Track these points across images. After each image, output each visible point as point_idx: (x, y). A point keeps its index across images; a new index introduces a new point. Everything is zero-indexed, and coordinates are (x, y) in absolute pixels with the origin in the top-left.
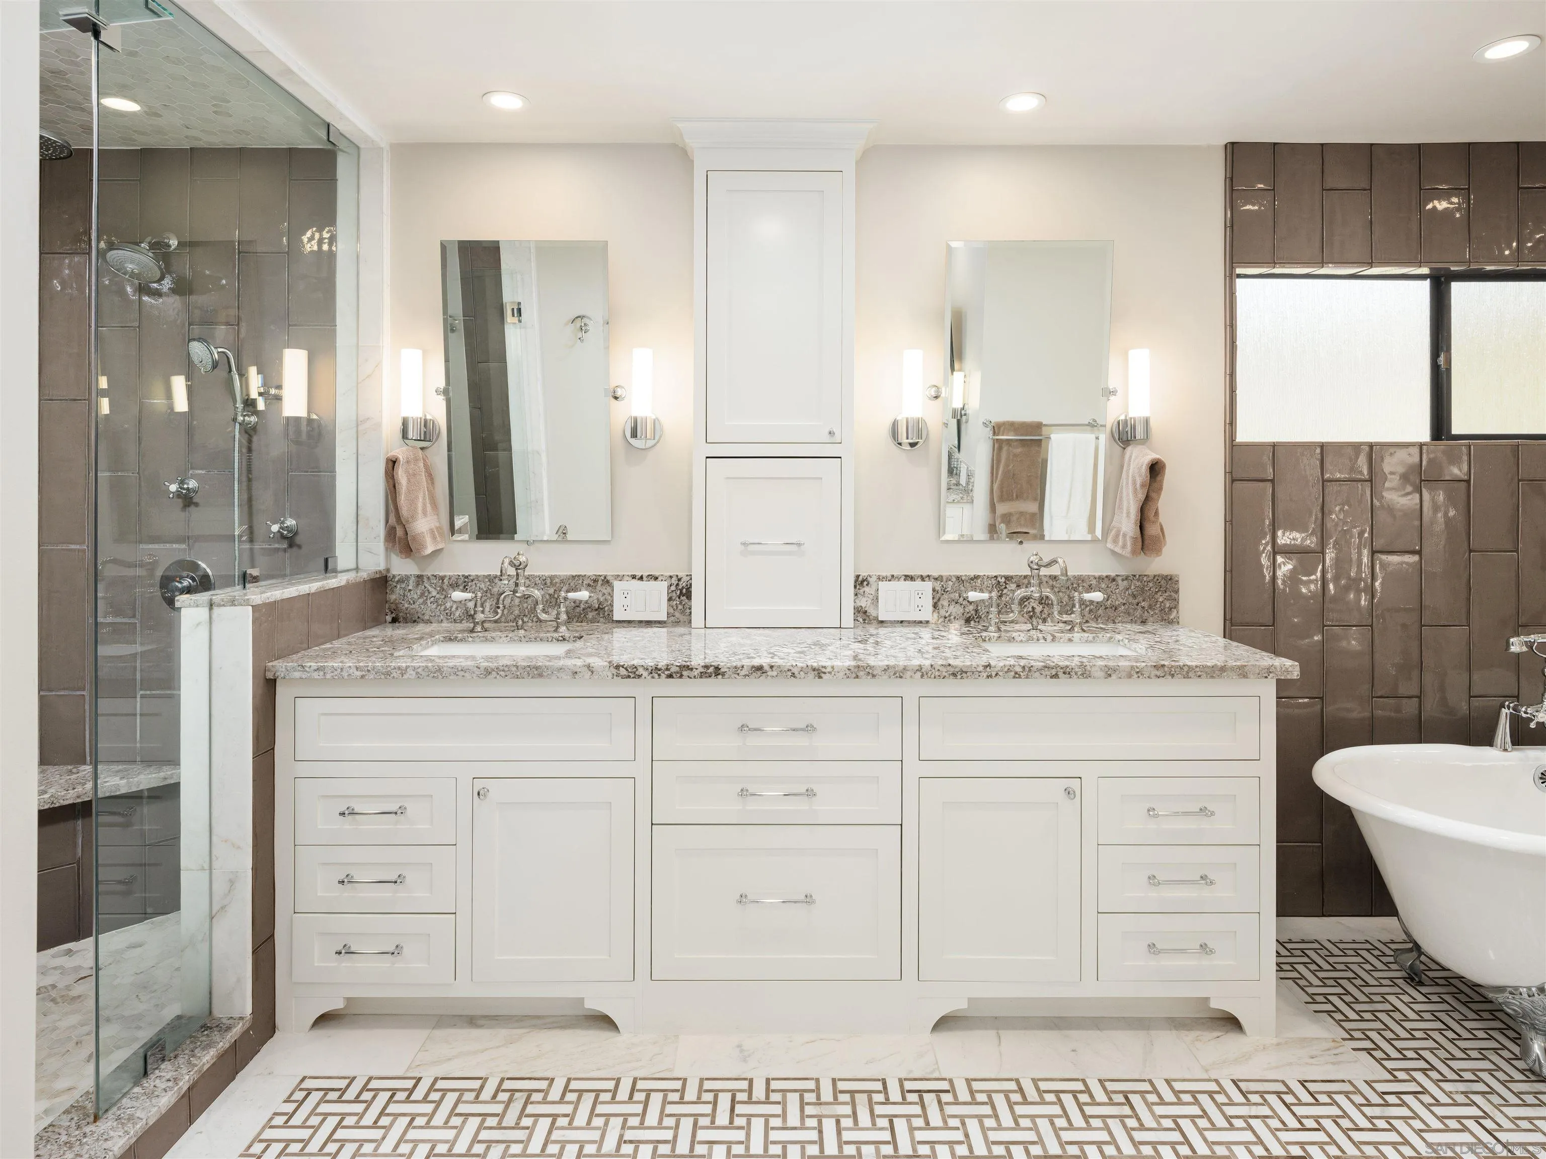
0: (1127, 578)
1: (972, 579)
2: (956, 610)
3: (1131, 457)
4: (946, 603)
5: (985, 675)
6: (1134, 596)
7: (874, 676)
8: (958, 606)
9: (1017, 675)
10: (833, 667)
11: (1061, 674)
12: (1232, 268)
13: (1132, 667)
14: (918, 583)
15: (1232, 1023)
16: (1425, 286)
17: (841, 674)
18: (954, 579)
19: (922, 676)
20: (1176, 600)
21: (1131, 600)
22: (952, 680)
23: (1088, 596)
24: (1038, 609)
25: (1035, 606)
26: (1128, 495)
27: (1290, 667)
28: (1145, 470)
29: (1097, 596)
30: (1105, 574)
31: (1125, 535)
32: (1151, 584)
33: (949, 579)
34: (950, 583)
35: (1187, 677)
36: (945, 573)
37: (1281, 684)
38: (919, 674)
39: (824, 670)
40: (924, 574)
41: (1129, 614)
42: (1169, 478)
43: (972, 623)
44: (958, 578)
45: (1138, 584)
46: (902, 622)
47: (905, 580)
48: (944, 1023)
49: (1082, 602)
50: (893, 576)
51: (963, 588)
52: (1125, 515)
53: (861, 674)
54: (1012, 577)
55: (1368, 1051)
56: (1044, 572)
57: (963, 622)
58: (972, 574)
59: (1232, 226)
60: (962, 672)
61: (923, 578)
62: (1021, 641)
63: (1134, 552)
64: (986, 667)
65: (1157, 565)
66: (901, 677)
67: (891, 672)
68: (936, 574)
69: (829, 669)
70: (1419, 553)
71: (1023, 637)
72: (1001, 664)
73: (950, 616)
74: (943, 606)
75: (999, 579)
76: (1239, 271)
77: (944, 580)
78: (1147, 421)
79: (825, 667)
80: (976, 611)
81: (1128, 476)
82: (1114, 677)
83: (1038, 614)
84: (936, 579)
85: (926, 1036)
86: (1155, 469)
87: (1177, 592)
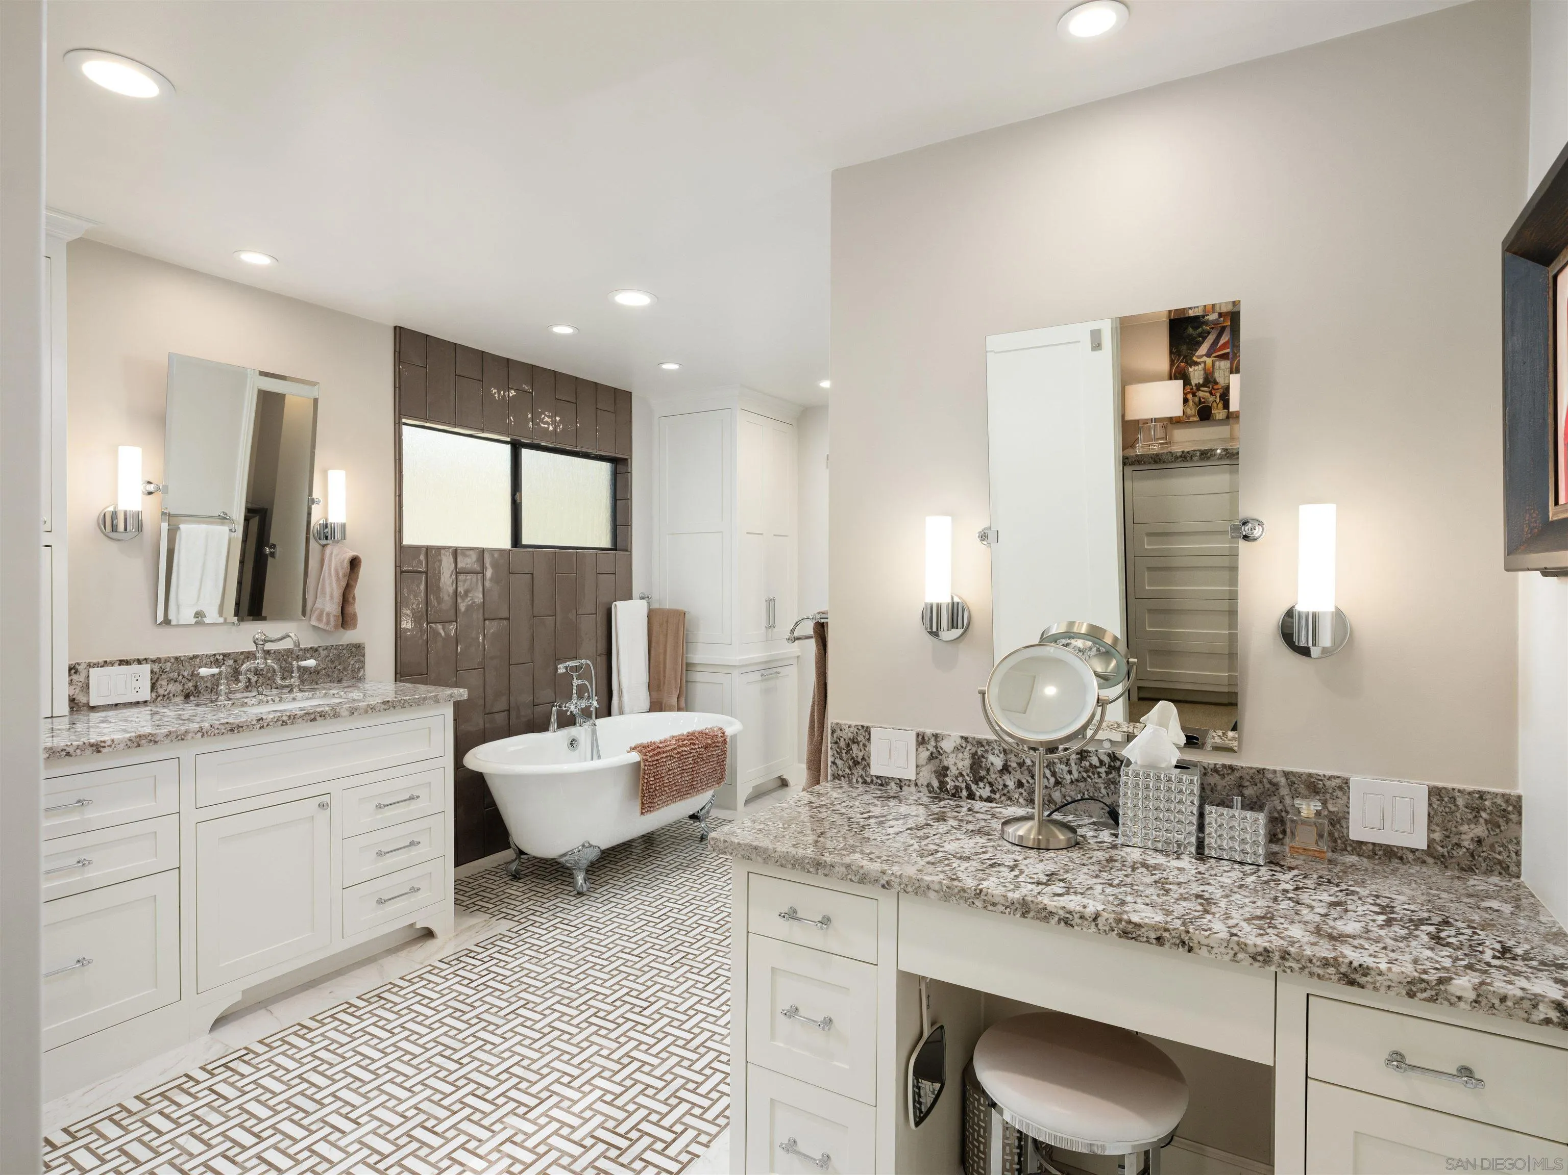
0: (326, 648)
1: (191, 659)
2: (174, 688)
3: (332, 553)
4: (164, 683)
5: (258, 727)
6: (332, 662)
7: (156, 742)
8: (177, 684)
9: (284, 723)
10: (113, 741)
11: (318, 718)
12: (400, 419)
13: (368, 705)
14: (135, 667)
15: (429, 934)
16: (507, 448)
17: (122, 746)
18: (173, 660)
19: (203, 736)
20: (363, 662)
21: (330, 664)
22: (230, 736)
23: (304, 663)
24: (254, 679)
25: (250, 676)
26: (331, 584)
27: (462, 693)
28: (346, 564)
29: (311, 663)
30: (309, 646)
31: (328, 614)
32: (345, 652)
33: (167, 660)
34: (169, 664)
35: (403, 707)
36: (163, 655)
37: (458, 706)
38: (200, 734)
39: (103, 744)
40: (141, 657)
41: (328, 676)
42: (363, 570)
43: (192, 698)
44: (176, 659)
45: (335, 652)
46: (116, 705)
47: (120, 665)
48: (220, 1022)
49: (299, 668)
50: (106, 662)
51: (181, 668)
52: (328, 598)
53: (143, 742)
54: (229, 654)
55: (504, 917)
56: (268, 646)
57: (182, 698)
58: (191, 655)
59: (400, 388)
60: (239, 727)
61: (139, 662)
62: (253, 705)
63: (336, 627)
64: (258, 720)
65: (349, 637)
66: (183, 739)
67: (173, 736)
68: (154, 657)
69: (109, 743)
70: (508, 619)
71: (254, 701)
72: (272, 716)
73: (169, 694)
74: (161, 685)
75: (217, 657)
76: (404, 420)
77: (163, 661)
78: (343, 526)
79: (104, 742)
80: (196, 687)
81: (330, 570)
82: (356, 714)
83: (254, 684)
84: (154, 661)
85: (206, 1038)
86: (354, 563)
87: (364, 656)
